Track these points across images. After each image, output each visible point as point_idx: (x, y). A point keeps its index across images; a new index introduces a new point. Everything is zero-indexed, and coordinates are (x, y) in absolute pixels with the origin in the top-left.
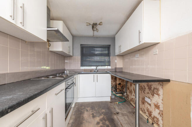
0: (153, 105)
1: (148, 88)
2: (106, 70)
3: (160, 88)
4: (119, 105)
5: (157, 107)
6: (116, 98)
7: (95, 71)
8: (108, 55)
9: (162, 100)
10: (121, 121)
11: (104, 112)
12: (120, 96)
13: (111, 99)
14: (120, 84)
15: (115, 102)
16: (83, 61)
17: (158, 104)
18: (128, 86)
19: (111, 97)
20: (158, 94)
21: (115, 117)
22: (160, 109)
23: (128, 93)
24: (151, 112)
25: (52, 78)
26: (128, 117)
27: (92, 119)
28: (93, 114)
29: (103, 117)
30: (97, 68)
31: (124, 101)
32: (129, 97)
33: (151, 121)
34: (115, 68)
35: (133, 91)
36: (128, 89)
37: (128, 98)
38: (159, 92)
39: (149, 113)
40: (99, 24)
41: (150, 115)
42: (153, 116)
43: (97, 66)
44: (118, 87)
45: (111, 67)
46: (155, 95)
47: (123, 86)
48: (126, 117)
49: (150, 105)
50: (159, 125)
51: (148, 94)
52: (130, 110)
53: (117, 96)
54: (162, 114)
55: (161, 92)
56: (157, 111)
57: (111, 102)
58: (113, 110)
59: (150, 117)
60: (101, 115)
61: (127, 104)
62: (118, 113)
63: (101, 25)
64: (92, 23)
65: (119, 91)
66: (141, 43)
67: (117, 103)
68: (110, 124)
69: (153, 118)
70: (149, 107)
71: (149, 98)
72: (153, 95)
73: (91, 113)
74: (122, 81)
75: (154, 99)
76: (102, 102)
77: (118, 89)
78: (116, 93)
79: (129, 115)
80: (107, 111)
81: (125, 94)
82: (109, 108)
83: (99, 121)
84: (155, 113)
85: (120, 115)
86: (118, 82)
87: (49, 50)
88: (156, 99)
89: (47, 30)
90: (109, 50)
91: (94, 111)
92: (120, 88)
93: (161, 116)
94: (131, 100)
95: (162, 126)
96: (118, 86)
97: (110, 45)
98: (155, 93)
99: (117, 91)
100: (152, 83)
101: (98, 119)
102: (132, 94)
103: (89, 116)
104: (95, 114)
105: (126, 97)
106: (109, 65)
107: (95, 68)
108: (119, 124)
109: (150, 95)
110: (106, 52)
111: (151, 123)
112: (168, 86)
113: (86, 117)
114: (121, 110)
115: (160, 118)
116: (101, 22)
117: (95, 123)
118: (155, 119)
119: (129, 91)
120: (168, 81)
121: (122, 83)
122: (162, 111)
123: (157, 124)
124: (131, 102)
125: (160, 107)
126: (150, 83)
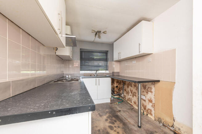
0: (147, 101)
1: (144, 88)
2: (105, 75)
3: (153, 87)
4: (119, 105)
5: (150, 101)
6: (115, 100)
7: (95, 76)
8: (106, 60)
9: (154, 96)
10: (124, 116)
11: (108, 111)
12: (117, 98)
13: (111, 100)
14: (117, 87)
15: (115, 103)
16: (82, 65)
17: (152, 99)
18: (125, 88)
19: (111, 98)
20: (151, 92)
21: (119, 114)
22: (153, 102)
23: (125, 94)
24: (145, 106)
25: (66, 81)
26: (129, 113)
27: (100, 118)
28: (99, 114)
29: (109, 115)
30: (96, 72)
31: (122, 101)
32: (126, 98)
33: (146, 113)
34: (113, 72)
35: (130, 92)
36: (125, 90)
37: (124, 99)
38: (152, 90)
39: (144, 108)
40: (103, 33)
41: (145, 109)
42: (147, 109)
43: (97, 70)
44: (115, 90)
45: (109, 72)
46: (149, 92)
47: (120, 88)
48: (127, 113)
49: (145, 101)
50: (152, 114)
51: (143, 93)
52: (129, 108)
53: (115, 98)
54: (154, 106)
55: (153, 90)
56: (151, 104)
57: (111, 103)
58: (115, 109)
59: (145, 110)
60: (106, 114)
61: (125, 103)
62: (120, 111)
63: (105, 33)
64: (96, 31)
65: (116, 93)
66: (141, 53)
67: (117, 103)
68: (117, 119)
69: (147, 111)
70: (144, 102)
71: (144, 95)
72: (147, 93)
73: (97, 113)
74: (119, 84)
75: (148, 95)
76: (103, 104)
77: (116, 91)
78: (114, 95)
79: (129, 111)
80: (110, 110)
81: (123, 95)
82: (111, 108)
83: (106, 118)
84: (149, 106)
85: (122, 112)
86: (115, 85)
87: (56, 54)
88: (150, 96)
89: (66, 37)
90: (107, 56)
91: (100, 112)
92: (117, 90)
93: (153, 107)
94: (128, 99)
95: (154, 114)
96: (115, 88)
97: (107, 51)
98: (149, 91)
99: (114, 94)
100: (147, 83)
101: (105, 117)
102: (129, 95)
103: (97, 116)
104: (101, 114)
105: (123, 98)
106: (107, 70)
107: (95, 73)
108: (123, 118)
109: (145, 93)
110: (105, 57)
111: (146, 114)
112: (158, 85)
113: (94, 117)
114: (122, 109)
115: (153, 109)
116: (106, 31)
117: (104, 120)
118: (149, 111)
119: (126, 92)
120: (158, 81)
121: (119, 86)
122: (154, 104)
123: (151, 114)
124: (128, 102)
125: (152, 101)
126: (145, 84)
